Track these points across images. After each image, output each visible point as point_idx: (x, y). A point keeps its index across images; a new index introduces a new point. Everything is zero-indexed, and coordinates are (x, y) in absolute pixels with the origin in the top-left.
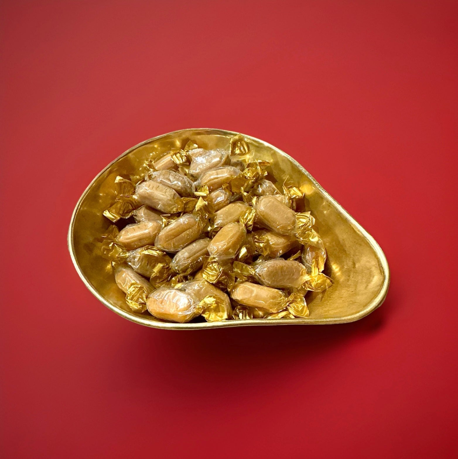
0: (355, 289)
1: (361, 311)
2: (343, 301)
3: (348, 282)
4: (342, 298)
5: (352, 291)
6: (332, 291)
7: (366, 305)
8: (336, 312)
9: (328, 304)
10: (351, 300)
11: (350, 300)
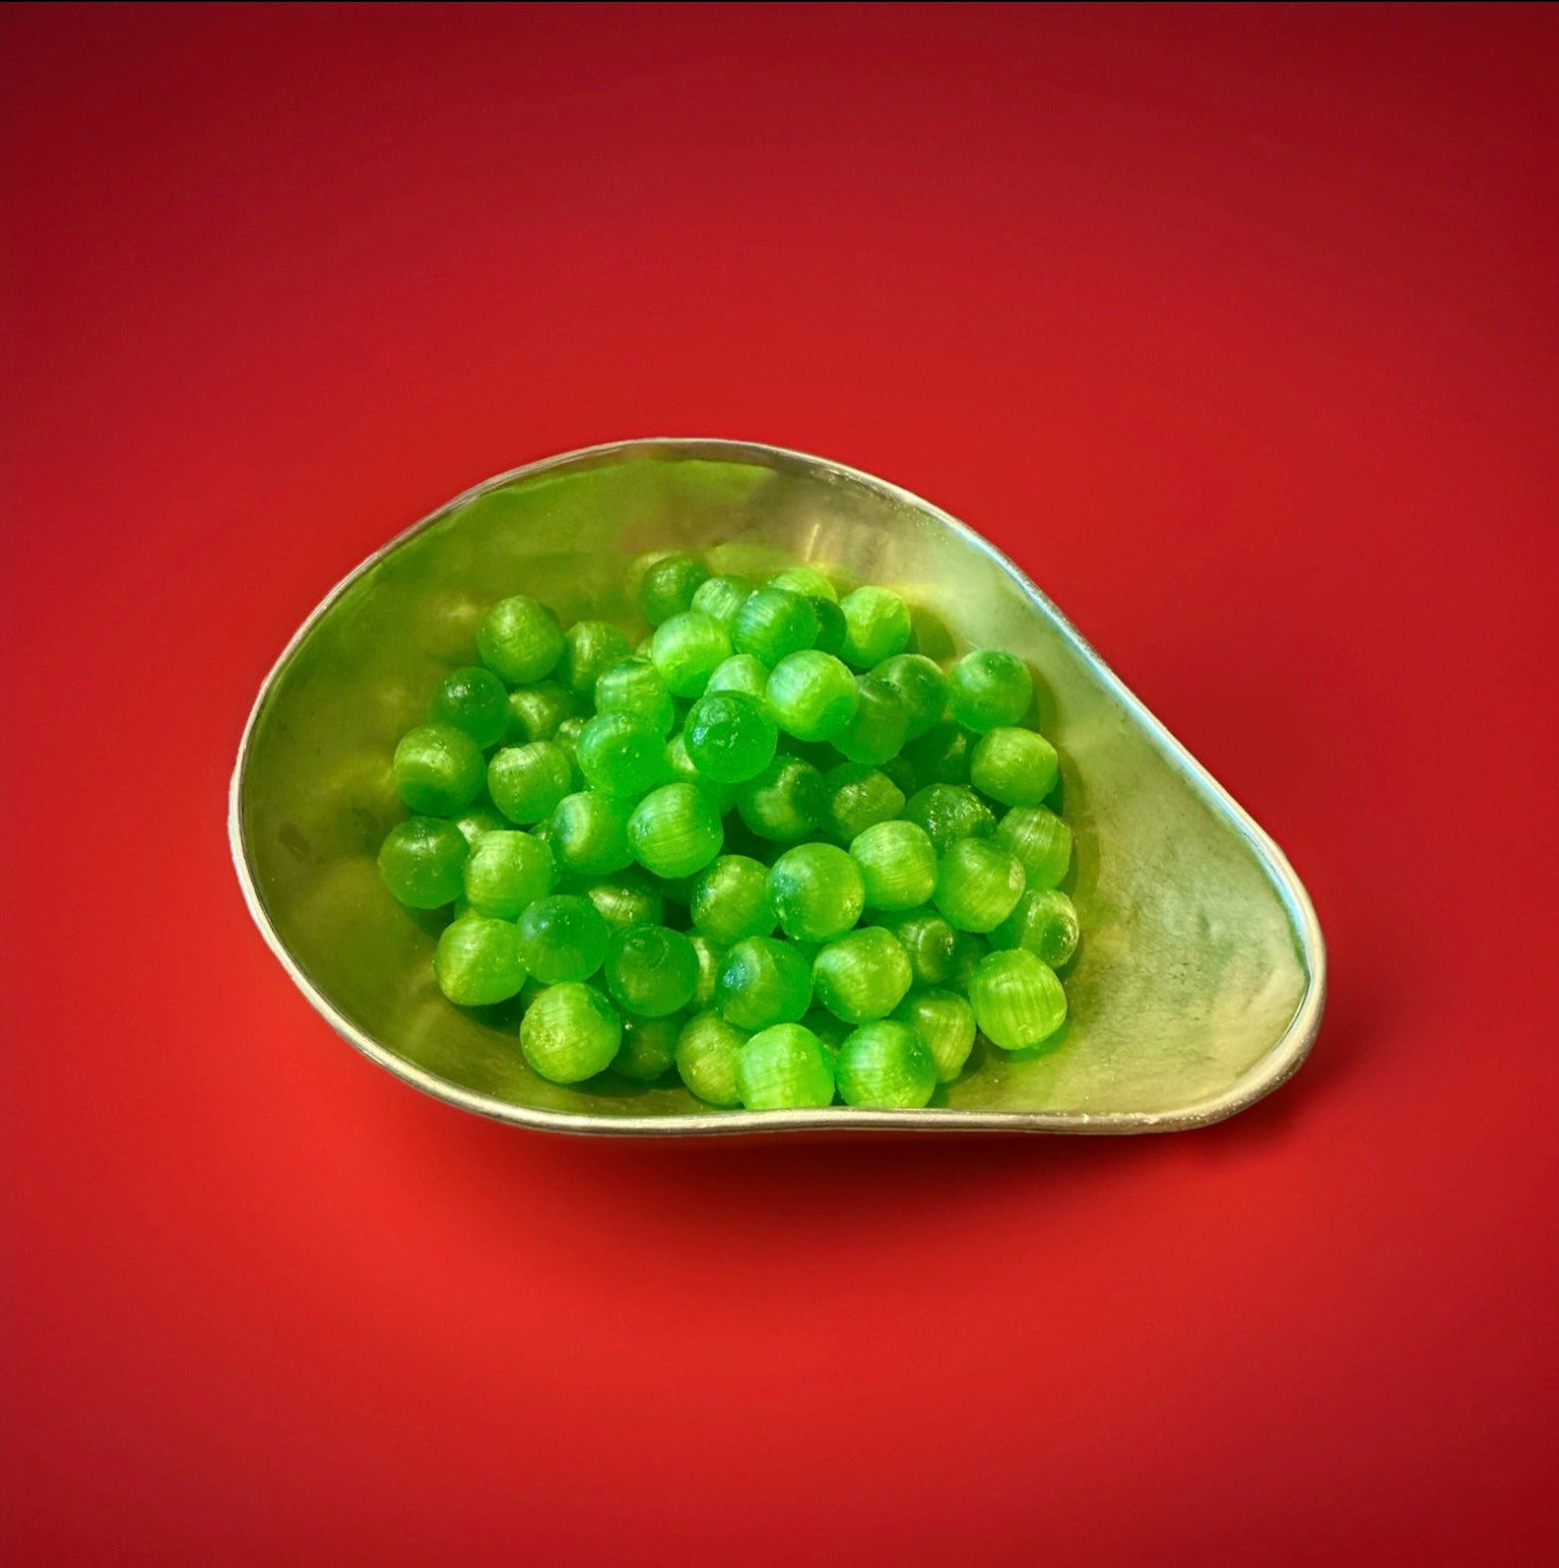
0: (1208, 1011)
1: (1229, 1089)
2: (1165, 1050)
3: (1183, 982)
4: (1159, 1039)
5: (1197, 1019)
6: (1126, 1013)
7: (1244, 1071)
8: (1140, 1087)
9: (1113, 1057)
10: (1192, 1050)
11: (1188, 1048)
